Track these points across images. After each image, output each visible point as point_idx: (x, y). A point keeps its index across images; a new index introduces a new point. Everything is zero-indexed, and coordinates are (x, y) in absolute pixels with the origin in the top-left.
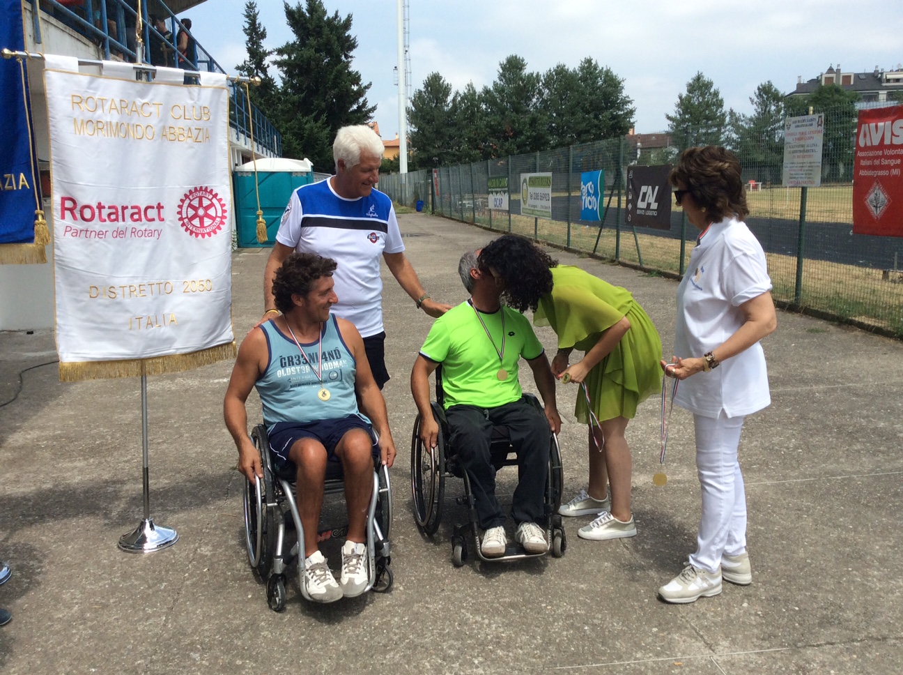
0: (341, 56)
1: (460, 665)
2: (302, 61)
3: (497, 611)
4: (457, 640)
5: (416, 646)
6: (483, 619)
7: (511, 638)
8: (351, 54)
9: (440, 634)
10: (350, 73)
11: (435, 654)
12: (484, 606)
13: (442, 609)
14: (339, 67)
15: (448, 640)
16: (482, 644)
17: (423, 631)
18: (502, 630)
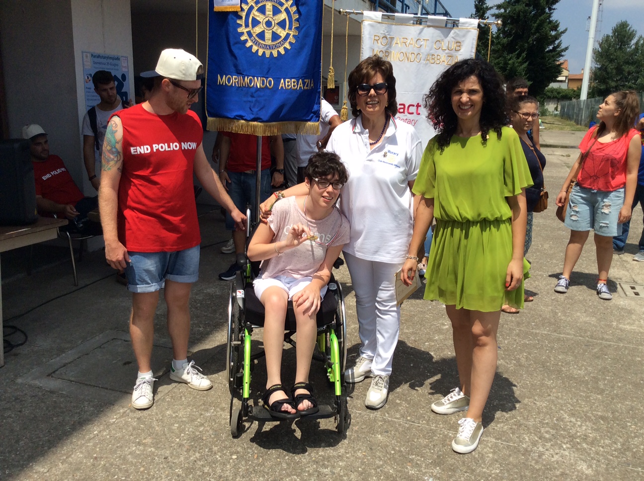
0: (546, 9)
1: (552, 445)
2: (514, 14)
3: (588, 419)
4: (553, 429)
5: (520, 425)
6: (577, 421)
7: (596, 438)
8: (554, 7)
9: (540, 422)
10: (550, 22)
11: (534, 433)
12: (579, 413)
13: (546, 407)
14: (542, 17)
15: (546, 427)
16: (573, 437)
17: (528, 417)
18: (590, 432)
